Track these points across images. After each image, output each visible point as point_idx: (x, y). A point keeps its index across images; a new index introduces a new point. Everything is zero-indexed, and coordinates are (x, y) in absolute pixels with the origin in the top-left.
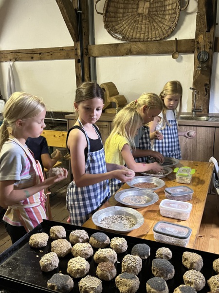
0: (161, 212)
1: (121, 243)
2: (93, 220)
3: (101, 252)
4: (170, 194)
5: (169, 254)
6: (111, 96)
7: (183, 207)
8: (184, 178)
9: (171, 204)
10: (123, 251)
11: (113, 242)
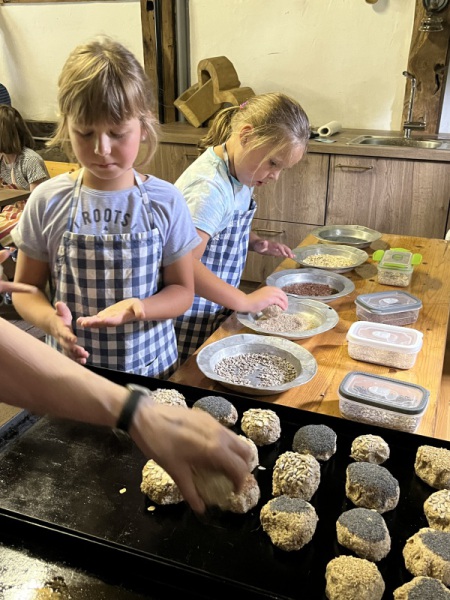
0: (350, 349)
1: (266, 423)
4: (369, 308)
5: (382, 451)
6: (223, 89)
7: (403, 338)
8: (394, 273)
9: (374, 333)
10: (271, 441)
11: (249, 419)
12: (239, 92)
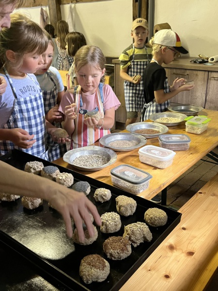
0: (140, 158)
1: (64, 178)
4: (162, 141)
5: (104, 195)
7: (164, 154)
8: (195, 127)
9: (152, 151)
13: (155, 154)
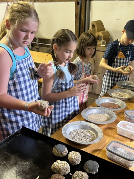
0: (118, 131)
1: (75, 158)
2: (63, 132)
3: (57, 164)
4: (128, 116)
6: (98, 31)
9: (127, 126)
10: (76, 164)
11: (71, 155)
12: (104, 33)
13: (130, 129)
